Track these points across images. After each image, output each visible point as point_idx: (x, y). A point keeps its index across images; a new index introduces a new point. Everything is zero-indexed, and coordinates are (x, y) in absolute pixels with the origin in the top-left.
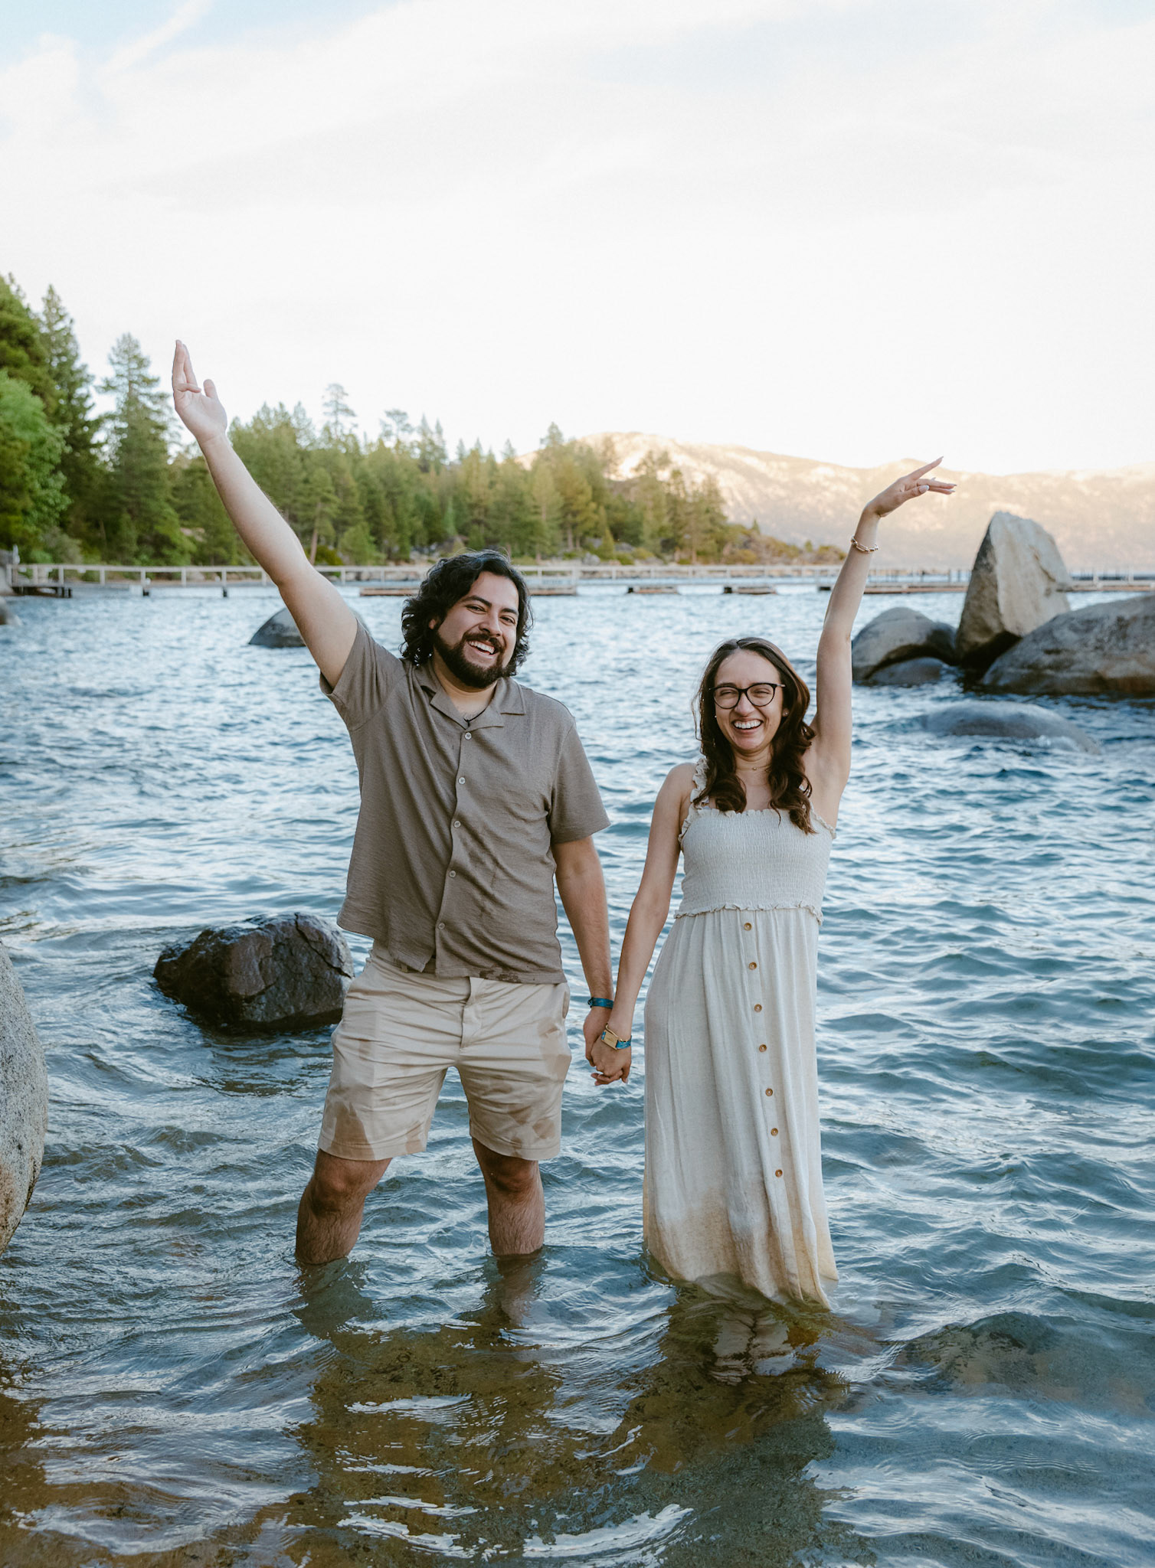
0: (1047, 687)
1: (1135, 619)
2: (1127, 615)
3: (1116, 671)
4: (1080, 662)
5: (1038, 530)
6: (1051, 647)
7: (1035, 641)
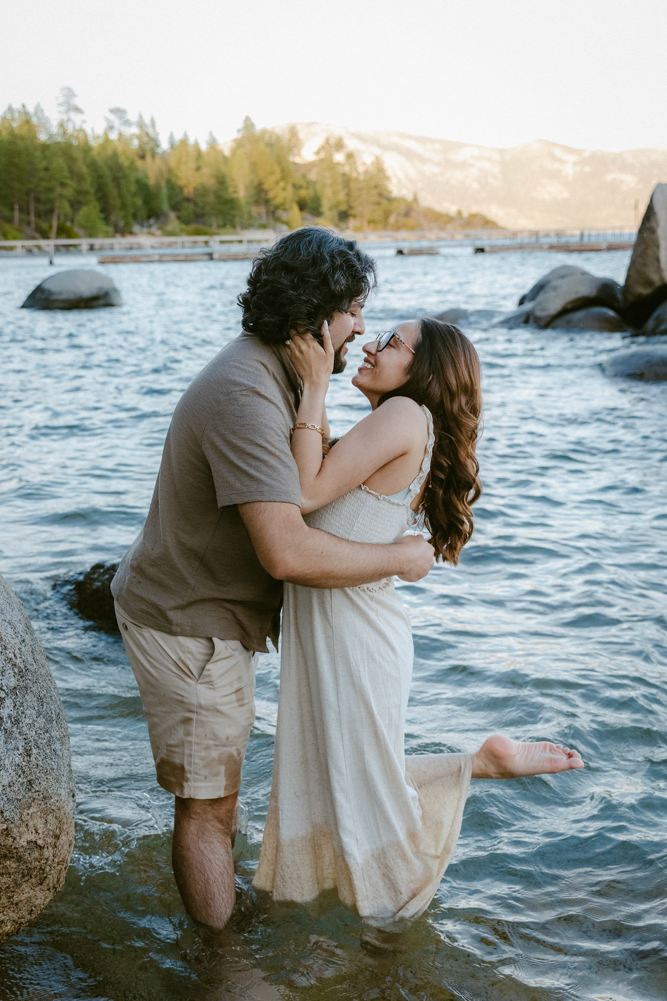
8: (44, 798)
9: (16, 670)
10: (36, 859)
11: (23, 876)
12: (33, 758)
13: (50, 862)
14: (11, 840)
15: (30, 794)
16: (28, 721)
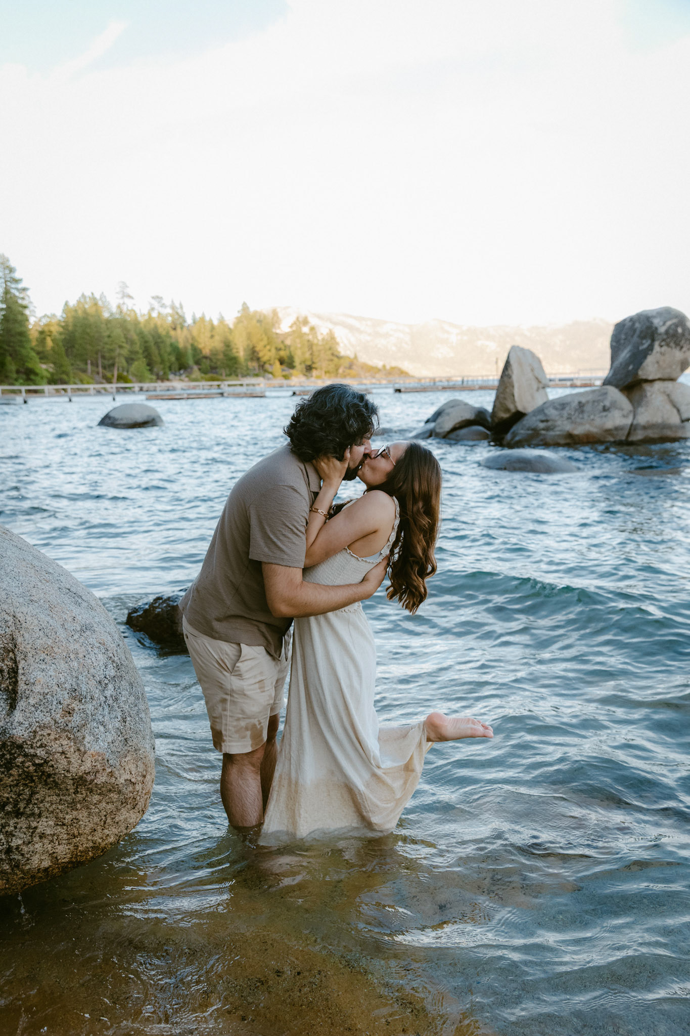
0: (542, 440)
1: (588, 402)
2: (583, 400)
3: (579, 430)
4: (559, 426)
5: (533, 355)
6: (544, 418)
7: (534, 415)
8: (136, 750)
9: (115, 665)
10: (130, 792)
11: (122, 804)
12: (127, 722)
13: (140, 794)
14: (114, 779)
15: (126, 748)
16: (123, 699)
